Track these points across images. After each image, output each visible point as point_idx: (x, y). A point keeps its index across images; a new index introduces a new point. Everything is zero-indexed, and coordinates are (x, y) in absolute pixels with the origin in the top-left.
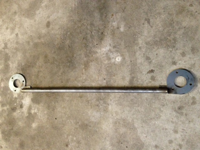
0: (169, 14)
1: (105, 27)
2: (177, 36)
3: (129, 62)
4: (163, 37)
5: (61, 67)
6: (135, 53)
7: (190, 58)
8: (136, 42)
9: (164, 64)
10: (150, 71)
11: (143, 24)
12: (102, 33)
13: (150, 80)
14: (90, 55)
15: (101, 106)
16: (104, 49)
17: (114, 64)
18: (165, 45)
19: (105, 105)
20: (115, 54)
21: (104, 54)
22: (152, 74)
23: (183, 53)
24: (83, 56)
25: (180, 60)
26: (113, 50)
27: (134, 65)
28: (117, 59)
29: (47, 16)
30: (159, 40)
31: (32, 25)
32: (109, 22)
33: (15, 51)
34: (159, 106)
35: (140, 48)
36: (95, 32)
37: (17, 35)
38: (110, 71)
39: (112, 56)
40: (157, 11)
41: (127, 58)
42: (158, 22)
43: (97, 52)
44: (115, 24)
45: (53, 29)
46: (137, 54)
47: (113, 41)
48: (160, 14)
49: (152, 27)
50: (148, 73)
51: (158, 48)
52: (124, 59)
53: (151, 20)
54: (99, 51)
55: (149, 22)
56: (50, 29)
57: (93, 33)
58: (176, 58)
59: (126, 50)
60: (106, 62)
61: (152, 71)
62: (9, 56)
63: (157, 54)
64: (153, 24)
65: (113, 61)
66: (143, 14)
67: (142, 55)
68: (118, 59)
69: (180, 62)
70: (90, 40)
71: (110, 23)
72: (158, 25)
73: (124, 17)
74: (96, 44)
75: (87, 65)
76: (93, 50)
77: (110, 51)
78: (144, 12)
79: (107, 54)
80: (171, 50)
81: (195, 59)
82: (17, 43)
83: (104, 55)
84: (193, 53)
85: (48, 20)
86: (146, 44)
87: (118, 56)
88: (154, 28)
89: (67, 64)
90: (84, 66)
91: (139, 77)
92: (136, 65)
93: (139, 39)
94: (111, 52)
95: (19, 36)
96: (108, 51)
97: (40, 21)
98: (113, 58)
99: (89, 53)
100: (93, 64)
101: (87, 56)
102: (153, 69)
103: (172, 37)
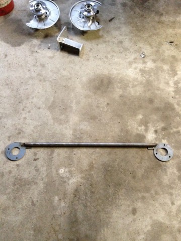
1: (72, 202)
3: (53, 168)
4: (23, 187)
7: (6, 169)
8: (45, 185)
10: (37, 160)
12: (75, 196)
13: (37, 153)
15: (79, 133)
17: (66, 167)
18: (23, 181)
19: (75, 134)
22: (36, 157)
25: (13, 168)
26: (66, 180)
28: (63, 171)
30: (27, 185)
38: (69, 161)
43: (81, 178)
45: (129, 206)
46: (45, 175)
51: (28, 178)
52: (57, 171)
53: (31, 204)
55: (33, 202)
56: (132, 207)
60: (73, 169)
63: (30, 173)
64: (29, 200)
67: (41, 173)
70: (87, 191)
74: (82, 186)
75: (91, 166)
76: (84, 181)
78: (35, 212)
80: (18, 176)
83: (74, 175)
84: (3, 173)
87: (62, 174)
89: (111, 169)
90: (94, 166)
91: (46, 155)
92: (47, 165)
93: (42, 188)
96: (70, 179)
99: (88, 177)
100: (85, 168)
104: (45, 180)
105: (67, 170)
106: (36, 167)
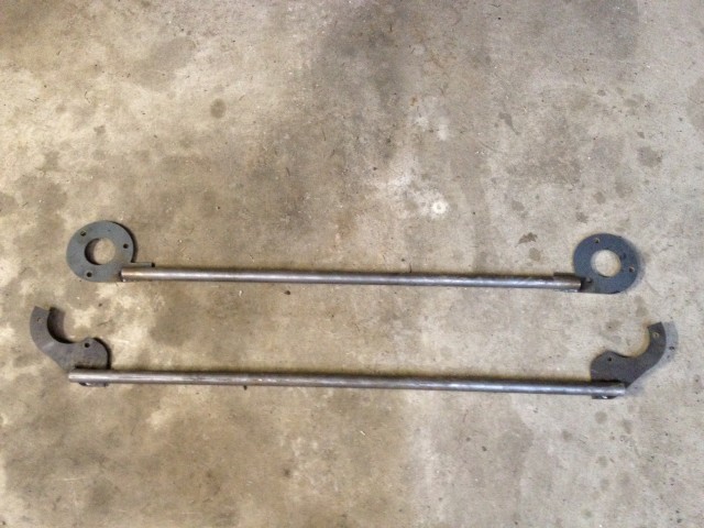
0: (554, 106)
1: (395, 127)
2: (581, 158)
3: (469, 214)
4: (547, 158)
5: (263, 228)
6: (482, 192)
7: (616, 206)
8: (482, 166)
9: (557, 219)
10: (525, 237)
11: (496, 125)
12: (389, 141)
13: (529, 260)
14: (357, 196)
15: (397, 338)
16: (396, 181)
17: (428, 219)
18: (554, 176)
19: (410, 333)
20: (429, 195)
21: (396, 194)
22: (531, 245)
23: (600, 194)
24: (333, 197)
25: (595, 210)
26: (421, 184)
27: (482, 222)
28: (434, 207)
29: (212, 86)
30: (538, 164)
31: (158, 107)
32: (405, 115)
33: (88, 179)
34: (558, 325)
35: (494, 180)
36: (367, 136)
37: (100, 131)
38: (418, 237)
39: (418, 198)
40: (527, 100)
41: (462, 206)
42: (533, 123)
43: (376, 189)
44: (422, 121)
45: (233, 122)
46: (489, 194)
47: (420, 162)
48: (533, 105)
49: (517, 133)
50: (521, 241)
51: (540, 182)
52: (454, 207)
53: (514, 118)
54: (381, 186)
55: (509, 123)
56: (223, 120)
57: (361, 139)
58: (585, 206)
59: (456, 185)
60: (405, 215)
61: (531, 237)
62: (65, 194)
63: (537, 197)
64: (521, 128)
65: (424, 211)
66: (493, 103)
67: (502, 199)
68: (439, 208)
69: (595, 215)
70: (355, 156)
71: (410, 118)
72: (531, 131)
73: (444, 106)
74: (371, 167)
75: (346, 224)
76: (365, 181)
77: (413, 185)
78: (495, 99)
79: (405, 193)
80: (571, 187)
81: (627, 209)
82: (99, 154)
83: (397, 198)
84: (622, 196)
85: (216, 97)
86: (509, 172)
87: (437, 199)
88: (523, 136)
89: (282, 220)
90: (337, 226)
91: (499, 254)
92: (489, 223)
93: (490, 159)
94: (418, 189)
95: (110, 134)
96: (409, 186)
97: (189, 97)
98: (424, 204)
100: (365, 219)
101: (344, 197)
102: (533, 232)
103: (568, 158)
104: (485, 180)
106: (524, 216)
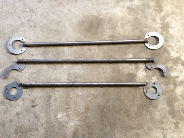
2: (14, 135)
6: (46, 122)
8: (45, 131)
9: (25, 113)
13: (35, 100)
16: (73, 124)
17: (63, 111)
21: (73, 119)
22: (34, 104)
23: (11, 122)
28: (61, 115)
35: (42, 126)
38: (66, 106)
59: (54, 124)
60: (70, 113)
79: (70, 120)
86: (37, 129)
87: (60, 118)
91: (43, 101)
92: (45, 111)
93: (43, 133)
94: (66, 122)
98: (64, 116)
99: (85, 120)
102: (32, 108)
104: (45, 126)
105: (64, 114)
106: (35, 114)
